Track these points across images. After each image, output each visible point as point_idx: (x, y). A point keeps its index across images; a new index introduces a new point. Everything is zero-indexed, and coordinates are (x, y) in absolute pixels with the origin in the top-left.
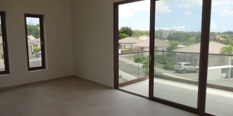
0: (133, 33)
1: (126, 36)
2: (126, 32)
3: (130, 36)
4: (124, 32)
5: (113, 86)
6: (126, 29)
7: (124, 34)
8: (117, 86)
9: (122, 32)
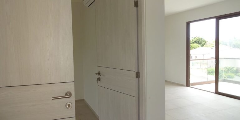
0: (206, 43)
1: (198, 46)
2: (198, 42)
3: (202, 46)
4: (196, 42)
5: (185, 84)
6: (198, 39)
7: (195, 44)
8: (188, 84)
9: (193, 42)
